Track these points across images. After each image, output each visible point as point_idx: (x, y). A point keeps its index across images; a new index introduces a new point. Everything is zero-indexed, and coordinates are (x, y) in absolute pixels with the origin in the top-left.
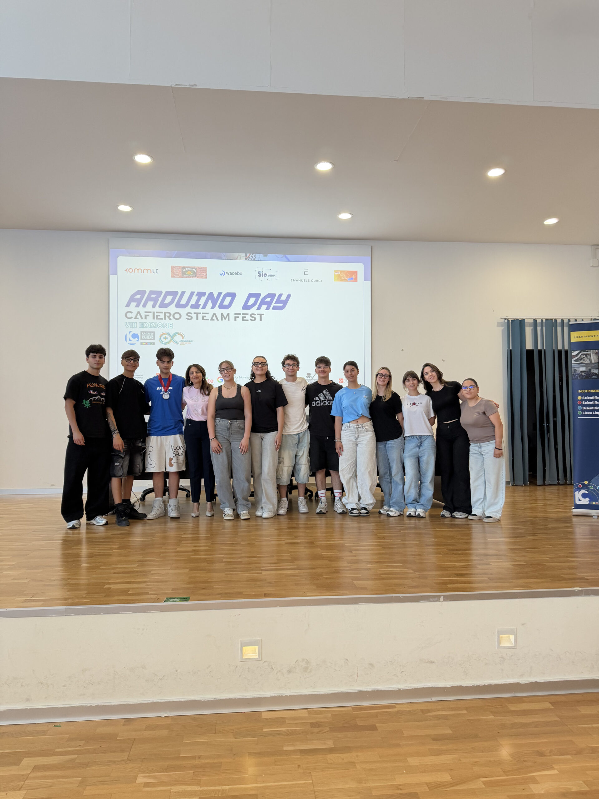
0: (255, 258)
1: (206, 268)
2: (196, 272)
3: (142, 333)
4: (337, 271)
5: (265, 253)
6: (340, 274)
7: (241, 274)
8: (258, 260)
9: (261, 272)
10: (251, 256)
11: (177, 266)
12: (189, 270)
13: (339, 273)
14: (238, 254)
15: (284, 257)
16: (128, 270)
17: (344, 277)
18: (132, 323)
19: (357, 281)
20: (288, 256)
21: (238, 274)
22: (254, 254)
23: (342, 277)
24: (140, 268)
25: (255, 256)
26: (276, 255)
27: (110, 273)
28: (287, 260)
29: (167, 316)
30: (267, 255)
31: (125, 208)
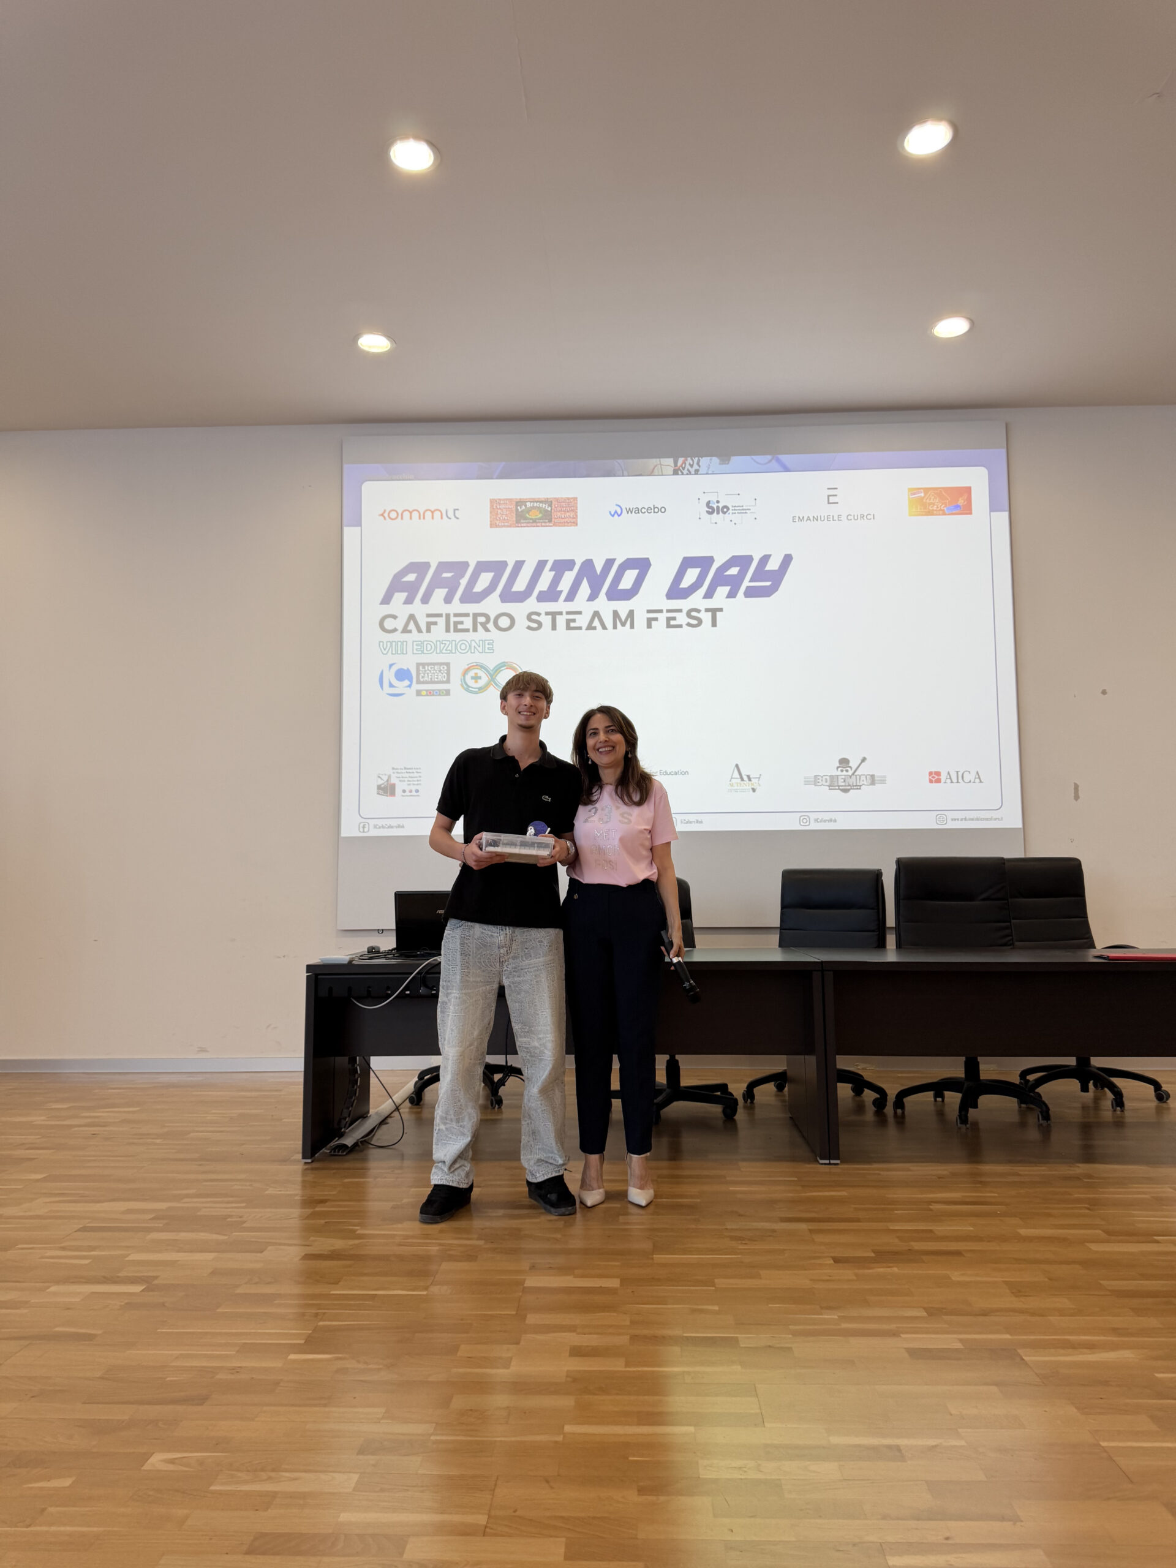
1: (575, 499)
2: (551, 511)
3: (421, 668)
4: (913, 491)
5: (725, 456)
6: (922, 498)
7: (662, 510)
8: (707, 474)
9: (715, 502)
10: (687, 463)
11: (503, 500)
12: (533, 508)
13: (922, 495)
14: (655, 459)
15: (774, 461)
16: (386, 514)
17: (934, 504)
18: (397, 643)
19: (971, 513)
20: (784, 458)
21: (656, 510)
22: (697, 458)
23: (929, 504)
24: (415, 508)
25: (698, 464)
26: (753, 457)
27: (344, 524)
28: (782, 470)
29: (482, 622)
30: (729, 460)
31: (374, 343)
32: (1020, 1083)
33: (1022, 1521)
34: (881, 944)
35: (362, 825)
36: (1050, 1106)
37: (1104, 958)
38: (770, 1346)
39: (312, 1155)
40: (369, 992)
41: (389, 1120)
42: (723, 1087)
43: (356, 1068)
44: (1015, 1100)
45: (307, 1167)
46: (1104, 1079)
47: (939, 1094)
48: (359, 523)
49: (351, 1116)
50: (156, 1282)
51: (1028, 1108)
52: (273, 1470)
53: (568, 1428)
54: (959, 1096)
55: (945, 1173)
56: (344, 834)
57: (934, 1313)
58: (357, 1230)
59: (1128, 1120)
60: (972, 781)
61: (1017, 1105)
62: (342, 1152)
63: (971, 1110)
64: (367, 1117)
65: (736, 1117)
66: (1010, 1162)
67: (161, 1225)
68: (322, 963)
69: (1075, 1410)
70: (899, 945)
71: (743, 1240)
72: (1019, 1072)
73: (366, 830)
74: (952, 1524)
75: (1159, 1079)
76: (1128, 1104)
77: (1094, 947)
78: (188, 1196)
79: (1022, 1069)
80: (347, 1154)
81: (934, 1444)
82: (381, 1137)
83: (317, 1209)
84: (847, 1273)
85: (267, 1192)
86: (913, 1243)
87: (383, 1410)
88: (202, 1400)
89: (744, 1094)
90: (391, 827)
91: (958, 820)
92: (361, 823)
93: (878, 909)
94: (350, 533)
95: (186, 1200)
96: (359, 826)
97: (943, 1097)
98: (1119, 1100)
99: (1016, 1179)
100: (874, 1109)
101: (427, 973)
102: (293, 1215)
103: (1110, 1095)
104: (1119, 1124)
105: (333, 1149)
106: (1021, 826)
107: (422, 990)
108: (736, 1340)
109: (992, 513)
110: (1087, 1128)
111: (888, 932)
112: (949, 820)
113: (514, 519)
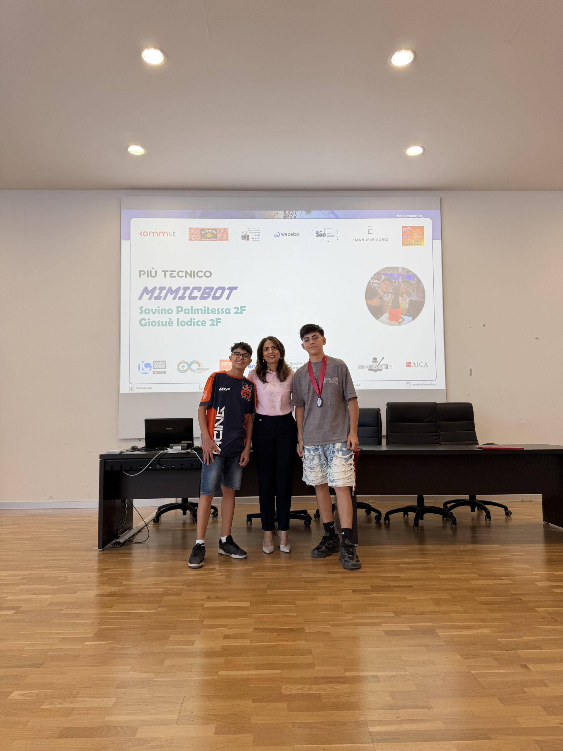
2: (216, 234)
8: (300, 219)
10: (290, 213)
11: (195, 228)
12: (208, 232)
16: (142, 234)
20: (336, 212)
24: (155, 231)
26: (322, 211)
27: (122, 239)
30: (310, 212)
31: (136, 150)
32: (444, 508)
33: (432, 708)
34: (380, 443)
35: (130, 387)
36: (457, 519)
37: (481, 449)
38: (320, 632)
39: (103, 547)
40: (131, 467)
41: (143, 530)
42: (305, 512)
43: (126, 505)
44: (441, 516)
45: (100, 553)
46: (482, 506)
47: (406, 513)
48: (129, 239)
49: (123, 528)
50: (21, 609)
51: (447, 519)
52: (73, 698)
53: (220, 673)
54: (415, 514)
55: (407, 550)
56: (122, 391)
57: (397, 614)
58: (123, 582)
59: (492, 524)
60: (424, 366)
61: (442, 518)
62: (118, 546)
63: (420, 521)
64: (131, 529)
65: (310, 526)
66: (437, 544)
67: (25, 582)
68: (108, 454)
69: (460, 656)
70: (388, 444)
71: (310, 582)
72: (443, 503)
73: (133, 390)
74: (399, 711)
75: (507, 506)
76: (492, 517)
77: (478, 444)
78: (39, 568)
79: (444, 502)
80: (120, 547)
81: (395, 674)
82: (138, 538)
83: (104, 573)
84: (359, 597)
85: (80, 565)
86: (389, 582)
87: (130, 667)
88: (39, 665)
89: (315, 515)
90: (145, 388)
91: (416, 385)
92: (130, 386)
93: (378, 427)
94: (125, 244)
95: (38, 570)
96: (129, 388)
97: (407, 515)
98: (488, 516)
99: (440, 552)
100: (375, 521)
101: (160, 458)
102: (94, 575)
103: (485, 513)
104: (488, 526)
105: (114, 544)
106: (445, 388)
107: (158, 467)
108: (304, 629)
109: (433, 240)
110: (474, 528)
111: (383, 438)
112: (412, 385)
113: (200, 237)
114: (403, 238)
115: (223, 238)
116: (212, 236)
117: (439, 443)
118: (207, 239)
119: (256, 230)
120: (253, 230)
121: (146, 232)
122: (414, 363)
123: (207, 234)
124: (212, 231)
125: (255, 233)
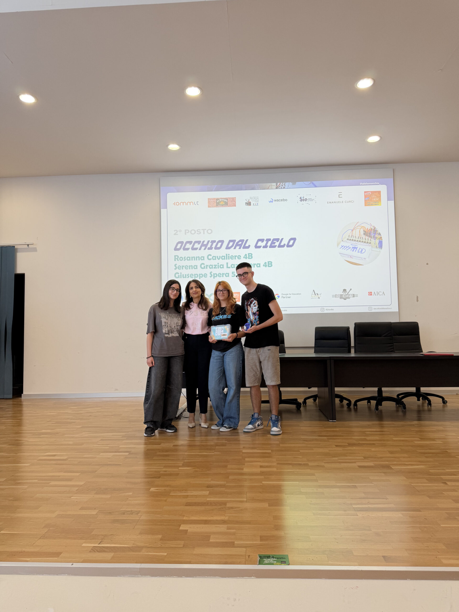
0: (284, 186)
2: (227, 202)
5: (294, 182)
7: (286, 200)
8: (288, 188)
10: (281, 185)
11: (212, 198)
12: (222, 201)
14: (269, 184)
15: (311, 184)
16: (175, 204)
20: (314, 182)
22: (284, 183)
24: (185, 202)
25: (285, 185)
26: (304, 182)
27: (161, 207)
28: (314, 187)
30: (296, 183)
31: (174, 147)
32: (397, 398)
34: (349, 352)
36: (406, 405)
37: (423, 355)
46: (425, 396)
47: (369, 402)
48: (166, 207)
51: (399, 406)
54: (375, 402)
59: (432, 409)
61: (395, 404)
63: (379, 406)
65: (301, 409)
66: (392, 421)
70: (355, 352)
71: (307, 441)
72: (396, 395)
74: (370, 500)
75: (445, 397)
76: (432, 405)
77: (422, 352)
79: (398, 393)
81: (365, 485)
84: (340, 449)
87: (211, 479)
91: (376, 309)
93: (348, 340)
94: (163, 211)
98: (430, 403)
99: (394, 425)
100: (347, 406)
103: (427, 402)
106: (398, 311)
109: (388, 201)
110: (419, 412)
112: (373, 309)
113: (216, 205)
114: (365, 200)
115: (232, 205)
116: (224, 203)
117: (393, 352)
118: (220, 206)
119: (255, 198)
120: (253, 198)
121: (178, 202)
122: (374, 292)
123: (221, 203)
124: (224, 200)
125: (255, 200)
